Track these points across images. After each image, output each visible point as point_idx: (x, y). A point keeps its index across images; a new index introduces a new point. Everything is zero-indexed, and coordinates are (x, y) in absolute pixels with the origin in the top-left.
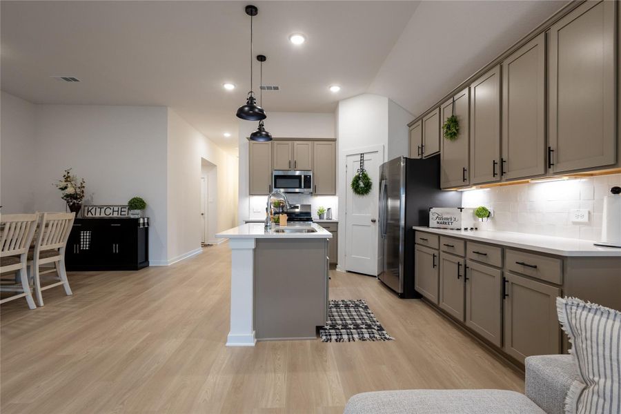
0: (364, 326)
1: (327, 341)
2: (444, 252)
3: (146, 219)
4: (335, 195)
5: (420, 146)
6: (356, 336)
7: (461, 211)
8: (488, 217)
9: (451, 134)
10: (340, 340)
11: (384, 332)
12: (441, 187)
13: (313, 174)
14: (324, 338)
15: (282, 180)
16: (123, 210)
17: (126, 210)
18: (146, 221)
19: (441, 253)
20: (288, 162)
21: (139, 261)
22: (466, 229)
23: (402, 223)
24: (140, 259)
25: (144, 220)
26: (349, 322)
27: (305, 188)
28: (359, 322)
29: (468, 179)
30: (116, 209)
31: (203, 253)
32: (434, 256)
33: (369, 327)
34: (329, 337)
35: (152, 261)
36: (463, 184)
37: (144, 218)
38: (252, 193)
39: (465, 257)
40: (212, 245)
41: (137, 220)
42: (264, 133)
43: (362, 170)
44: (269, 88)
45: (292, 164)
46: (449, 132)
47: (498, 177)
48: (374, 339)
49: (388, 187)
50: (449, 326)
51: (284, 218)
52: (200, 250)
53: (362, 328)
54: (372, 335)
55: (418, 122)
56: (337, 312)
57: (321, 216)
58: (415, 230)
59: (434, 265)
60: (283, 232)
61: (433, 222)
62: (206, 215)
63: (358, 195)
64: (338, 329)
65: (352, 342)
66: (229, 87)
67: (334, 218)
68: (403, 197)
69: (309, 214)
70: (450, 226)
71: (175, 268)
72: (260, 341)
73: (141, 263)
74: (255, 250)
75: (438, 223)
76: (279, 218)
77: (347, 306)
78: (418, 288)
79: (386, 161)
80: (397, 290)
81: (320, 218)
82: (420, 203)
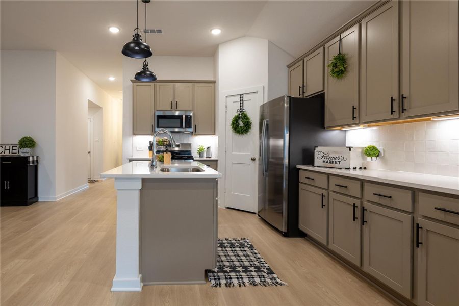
0: (253, 269)
1: (216, 286)
2: (334, 192)
3: (35, 157)
4: (214, 134)
5: (301, 86)
6: (246, 280)
7: (350, 150)
8: (378, 156)
9: (337, 72)
10: (230, 284)
11: (275, 276)
12: (325, 126)
13: (194, 114)
14: (213, 282)
15: (163, 120)
16: (14, 148)
17: (17, 148)
18: (35, 159)
19: (331, 193)
20: (169, 103)
21: (29, 197)
22: (355, 168)
23: (286, 161)
24: (30, 195)
25: (33, 158)
26: (237, 263)
27: (185, 127)
28: (247, 263)
29: (357, 118)
30: (7, 147)
31: (90, 189)
32: (323, 196)
33: (258, 270)
34: (218, 281)
35: (41, 197)
36: (353, 122)
37: (33, 156)
38: (135, 133)
39: (361, 199)
40: (97, 181)
41: (27, 158)
42: (148, 73)
43: (242, 110)
44: (153, 31)
45: (174, 104)
46: (335, 70)
47: (396, 115)
48: (265, 283)
49: (270, 126)
50: (340, 268)
51: (168, 156)
52: (87, 186)
53: (252, 271)
54: (263, 280)
55: (298, 63)
56: (223, 252)
57: (201, 154)
58: (299, 169)
59: (323, 206)
60: (168, 171)
61: (318, 161)
62: (92, 153)
63: (238, 135)
64: (226, 272)
65: (243, 287)
66: (114, 30)
67: (214, 156)
68: (287, 136)
69: (189, 152)
70: (338, 165)
71: (62, 203)
72: (146, 285)
73: (30, 199)
74: (141, 190)
75: (324, 162)
76: (163, 157)
77: (232, 245)
78: (302, 227)
79: (266, 101)
80: (280, 229)
81: (200, 157)
82: (304, 142)
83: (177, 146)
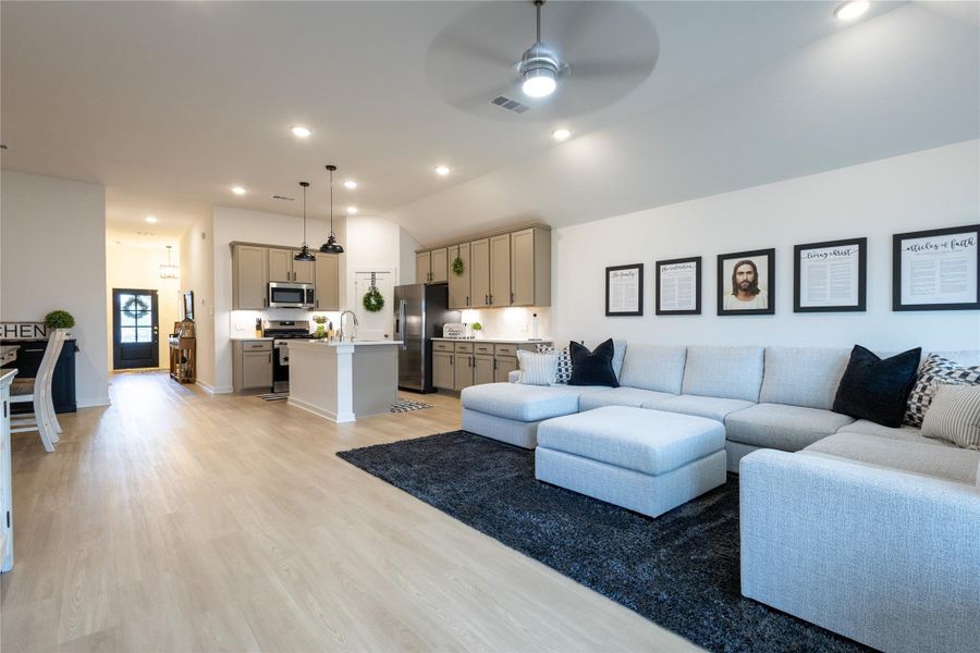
2: (458, 353)
4: (338, 311)
5: (429, 273)
7: (465, 326)
8: (480, 328)
12: (449, 308)
13: (315, 288)
15: (280, 294)
17: (31, 329)
20: (286, 274)
22: (469, 337)
23: (423, 335)
27: (306, 303)
29: (470, 304)
30: (11, 327)
32: (451, 356)
36: (467, 306)
38: (241, 307)
39: (473, 353)
43: (374, 288)
44: (284, 198)
45: (292, 275)
46: (455, 269)
47: (488, 305)
55: (426, 252)
58: (433, 341)
59: (451, 363)
61: (446, 334)
63: (370, 312)
66: (239, 191)
68: (424, 315)
69: (306, 331)
70: (459, 336)
74: (353, 354)
75: (449, 334)
78: (435, 385)
79: (399, 284)
80: (419, 388)
83: (292, 323)
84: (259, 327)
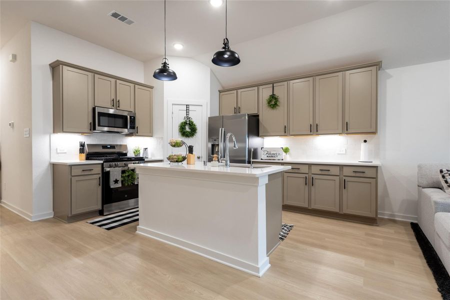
4: (152, 136)
5: (236, 107)
7: (283, 149)
9: (273, 105)
12: (260, 135)
13: (136, 116)
15: (105, 118)
20: (111, 100)
27: (130, 128)
29: (287, 132)
38: (65, 131)
39: (308, 173)
43: (188, 118)
47: (312, 133)
55: (232, 91)
61: (261, 156)
63: (184, 138)
70: (277, 158)
75: (268, 157)
83: (113, 147)
84: (82, 151)
